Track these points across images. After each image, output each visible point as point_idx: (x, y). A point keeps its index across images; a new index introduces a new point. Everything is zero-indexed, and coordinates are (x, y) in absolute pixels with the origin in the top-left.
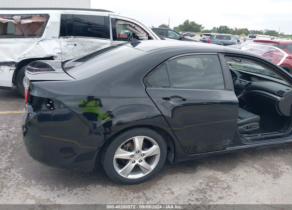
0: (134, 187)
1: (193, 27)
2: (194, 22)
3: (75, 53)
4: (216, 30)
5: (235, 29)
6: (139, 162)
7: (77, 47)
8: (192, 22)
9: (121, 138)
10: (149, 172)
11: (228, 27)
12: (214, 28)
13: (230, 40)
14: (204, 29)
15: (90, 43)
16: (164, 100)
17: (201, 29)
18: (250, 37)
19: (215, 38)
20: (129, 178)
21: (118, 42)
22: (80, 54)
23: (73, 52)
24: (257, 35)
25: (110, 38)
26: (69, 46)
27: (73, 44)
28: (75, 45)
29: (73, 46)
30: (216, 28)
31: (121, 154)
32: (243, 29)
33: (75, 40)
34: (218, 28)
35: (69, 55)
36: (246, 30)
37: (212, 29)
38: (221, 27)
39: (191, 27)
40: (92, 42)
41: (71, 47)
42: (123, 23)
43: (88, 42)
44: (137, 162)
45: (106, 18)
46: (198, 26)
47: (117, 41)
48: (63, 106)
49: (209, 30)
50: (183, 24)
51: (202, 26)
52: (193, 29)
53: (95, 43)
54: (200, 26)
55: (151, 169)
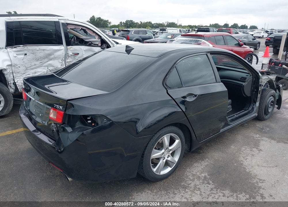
0: (166, 181)
1: (100, 23)
2: (100, 18)
3: (26, 64)
4: (123, 24)
5: (140, 23)
6: (168, 158)
7: (27, 57)
8: (98, 18)
9: (155, 139)
10: (175, 164)
11: (133, 21)
12: (120, 22)
13: (147, 35)
14: (111, 25)
15: (43, 52)
16: (182, 99)
17: (108, 24)
18: (160, 30)
19: (133, 33)
20: (162, 174)
21: (72, 47)
22: (32, 64)
23: (24, 62)
24: (167, 28)
25: (62, 44)
26: (19, 57)
27: (23, 54)
28: (26, 54)
29: (23, 56)
30: (123, 22)
31: (156, 154)
32: (147, 22)
33: (25, 49)
34: (125, 23)
35: (19, 66)
36: (150, 23)
37: (119, 23)
38: (127, 21)
39: (98, 23)
40: (44, 50)
41: (22, 57)
42: (73, 27)
43: (40, 50)
44: (166, 158)
45: (56, 23)
46: (105, 21)
47: (70, 46)
48: (105, 120)
49: (116, 25)
50: (89, 20)
51: (109, 21)
52: (101, 25)
53: (48, 50)
54: (107, 21)
55: (176, 162)
